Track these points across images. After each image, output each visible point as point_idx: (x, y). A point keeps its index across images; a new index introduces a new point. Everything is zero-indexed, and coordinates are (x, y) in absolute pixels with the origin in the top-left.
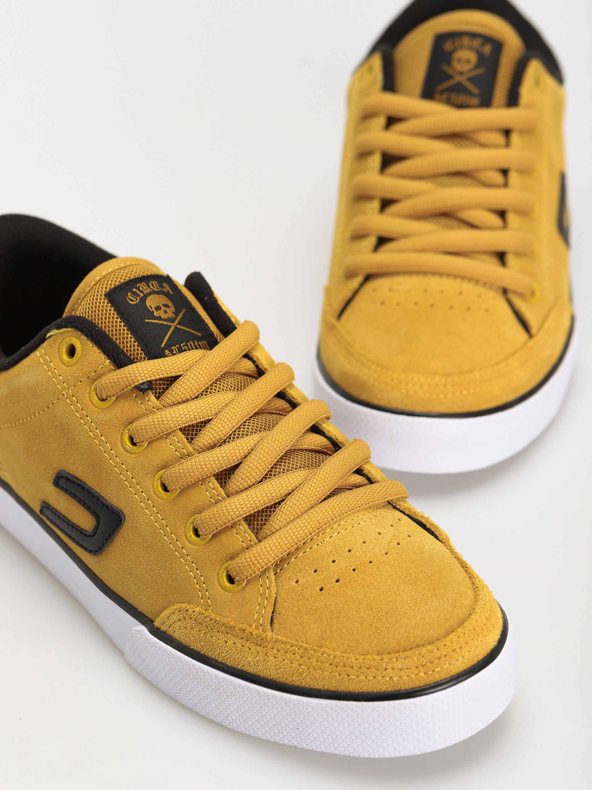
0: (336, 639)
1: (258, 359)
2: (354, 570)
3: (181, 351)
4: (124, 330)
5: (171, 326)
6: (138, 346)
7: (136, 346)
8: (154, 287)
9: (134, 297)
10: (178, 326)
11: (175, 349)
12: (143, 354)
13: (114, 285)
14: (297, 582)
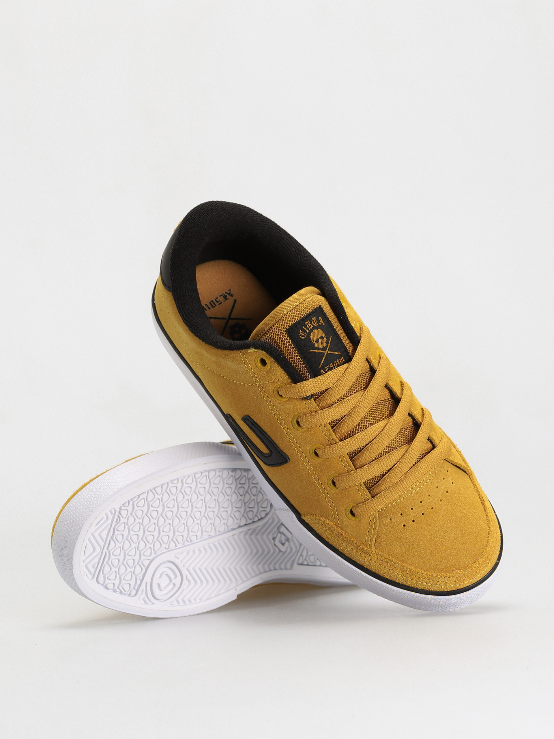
0: (411, 558)
1: (371, 360)
2: (423, 514)
3: (330, 369)
4: (297, 356)
5: (325, 353)
6: (305, 367)
7: (304, 367)
8: (315, 324)
9: (303, 333)
10: (328, 352)
11: (327, 368)
12: (308, 372)
13: (292, 323)
14: (391, 519)
